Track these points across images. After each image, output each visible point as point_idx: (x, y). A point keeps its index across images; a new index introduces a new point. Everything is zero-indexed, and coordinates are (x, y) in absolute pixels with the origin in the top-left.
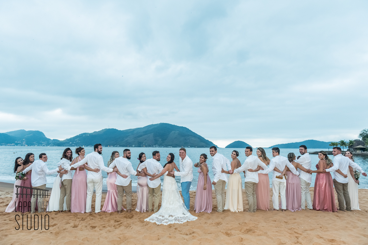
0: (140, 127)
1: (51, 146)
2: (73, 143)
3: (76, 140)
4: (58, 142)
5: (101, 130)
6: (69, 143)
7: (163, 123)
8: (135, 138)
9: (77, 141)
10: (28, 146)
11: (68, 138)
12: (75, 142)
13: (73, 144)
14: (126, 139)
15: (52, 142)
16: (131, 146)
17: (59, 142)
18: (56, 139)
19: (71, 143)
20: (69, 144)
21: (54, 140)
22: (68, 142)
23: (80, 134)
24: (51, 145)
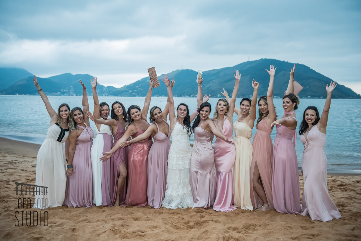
0: (229, 67)
1: (105, 96)
2: (134, 92)
3: (137, 87)
4: (114, 90)
5: (171, 72)
6: (127, 91)
7: (266, 59)
8: (221, 83)
9: (139, 89)
10: (77, 95)
11: (127, 85)
12: (136, 90)
13: (134, 94)
14: (208, 86)
15: (107, 90)
16: (215, 95)
17: (116, 90)
18: (111, 86)
19: (130, 91)
20: (128, 93)
21: (108, 87)
22: (127, 89)
23: (143, 78)
24: (105, 94)
